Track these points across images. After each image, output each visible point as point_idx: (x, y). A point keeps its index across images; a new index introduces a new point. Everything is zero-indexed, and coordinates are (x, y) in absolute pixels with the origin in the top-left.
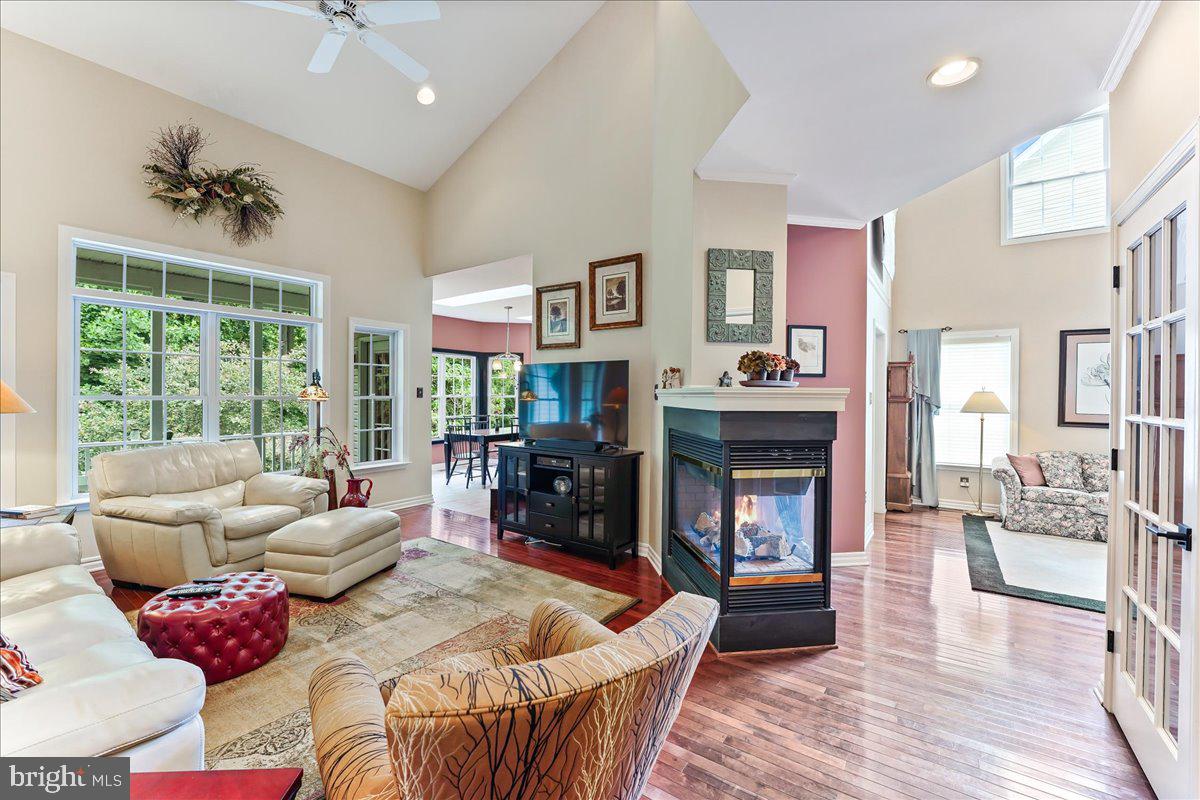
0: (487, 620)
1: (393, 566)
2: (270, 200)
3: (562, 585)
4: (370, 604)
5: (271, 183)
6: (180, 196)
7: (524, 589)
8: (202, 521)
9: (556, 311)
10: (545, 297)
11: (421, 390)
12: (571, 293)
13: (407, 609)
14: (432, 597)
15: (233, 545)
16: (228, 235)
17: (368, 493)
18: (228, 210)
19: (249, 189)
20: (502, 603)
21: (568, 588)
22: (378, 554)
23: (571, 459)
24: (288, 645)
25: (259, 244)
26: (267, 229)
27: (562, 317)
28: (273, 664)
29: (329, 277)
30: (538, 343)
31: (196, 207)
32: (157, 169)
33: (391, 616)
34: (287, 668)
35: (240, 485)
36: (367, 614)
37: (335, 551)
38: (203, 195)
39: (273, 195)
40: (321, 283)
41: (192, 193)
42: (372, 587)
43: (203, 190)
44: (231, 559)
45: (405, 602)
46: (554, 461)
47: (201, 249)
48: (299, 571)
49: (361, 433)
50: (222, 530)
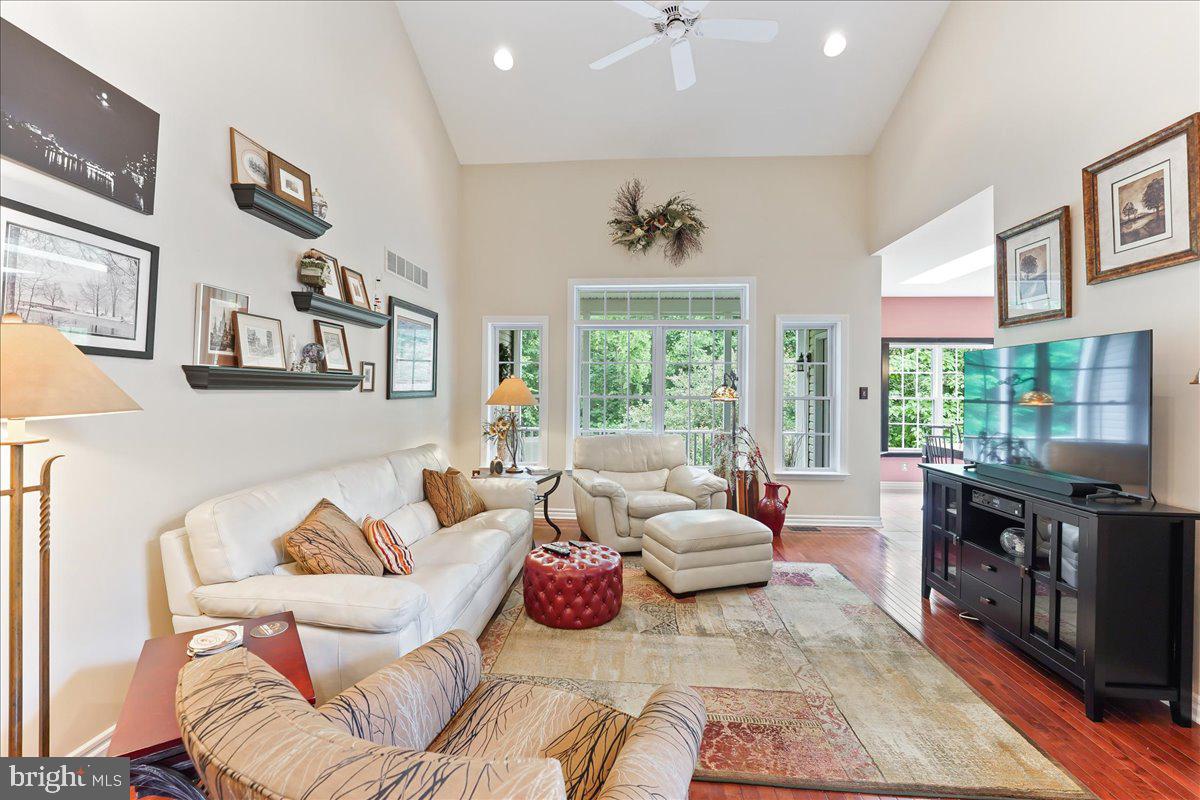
0: (799, 690)
1: (763, 584)
2: (694, 219)
3: (954, 698)
4: (705, 615)
5: (694, 204)
6: (631, 237)
7: (887, 675)
8: (609, 496)
9: (1029, 263)
10: (1011, 245)
11: (866, 389)
12: (1053, 230)
13: (733, 635)
14: (767, 634)
15: (634, 522)
16: (668, 259)
17: (786, 501)
18: (668, 238)
19: (678, 215)
20: (839, 680)
21: (962, 708)
22: (739, 565)
23: (1022, 502)
24: (615, 622)
25: (693, 259)
26: (696, 245)
27: (1039, 272)
28: (592, 631)
29: (754, 278)
30: (1001, 318)
31: (643, 243)
32: (618, 222)
33: (711, 635)
34: (596, 639)
35: (666, 472)
36: (695, 622)
37: (682, 549)
38: (646, 231)
39: (696, 214)
40: (748, 285)
41: (639, 232)
42: (726, 599)
43: (646, 228)
44: (632, 534)
45: (736, 626)
46: (997, 501)
47: (650, 275)
48: (658, 558)
49: (817, 437)
50: (626, 507)
